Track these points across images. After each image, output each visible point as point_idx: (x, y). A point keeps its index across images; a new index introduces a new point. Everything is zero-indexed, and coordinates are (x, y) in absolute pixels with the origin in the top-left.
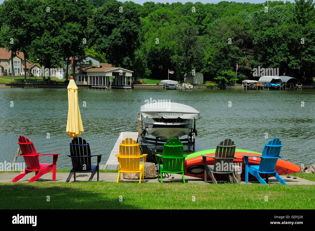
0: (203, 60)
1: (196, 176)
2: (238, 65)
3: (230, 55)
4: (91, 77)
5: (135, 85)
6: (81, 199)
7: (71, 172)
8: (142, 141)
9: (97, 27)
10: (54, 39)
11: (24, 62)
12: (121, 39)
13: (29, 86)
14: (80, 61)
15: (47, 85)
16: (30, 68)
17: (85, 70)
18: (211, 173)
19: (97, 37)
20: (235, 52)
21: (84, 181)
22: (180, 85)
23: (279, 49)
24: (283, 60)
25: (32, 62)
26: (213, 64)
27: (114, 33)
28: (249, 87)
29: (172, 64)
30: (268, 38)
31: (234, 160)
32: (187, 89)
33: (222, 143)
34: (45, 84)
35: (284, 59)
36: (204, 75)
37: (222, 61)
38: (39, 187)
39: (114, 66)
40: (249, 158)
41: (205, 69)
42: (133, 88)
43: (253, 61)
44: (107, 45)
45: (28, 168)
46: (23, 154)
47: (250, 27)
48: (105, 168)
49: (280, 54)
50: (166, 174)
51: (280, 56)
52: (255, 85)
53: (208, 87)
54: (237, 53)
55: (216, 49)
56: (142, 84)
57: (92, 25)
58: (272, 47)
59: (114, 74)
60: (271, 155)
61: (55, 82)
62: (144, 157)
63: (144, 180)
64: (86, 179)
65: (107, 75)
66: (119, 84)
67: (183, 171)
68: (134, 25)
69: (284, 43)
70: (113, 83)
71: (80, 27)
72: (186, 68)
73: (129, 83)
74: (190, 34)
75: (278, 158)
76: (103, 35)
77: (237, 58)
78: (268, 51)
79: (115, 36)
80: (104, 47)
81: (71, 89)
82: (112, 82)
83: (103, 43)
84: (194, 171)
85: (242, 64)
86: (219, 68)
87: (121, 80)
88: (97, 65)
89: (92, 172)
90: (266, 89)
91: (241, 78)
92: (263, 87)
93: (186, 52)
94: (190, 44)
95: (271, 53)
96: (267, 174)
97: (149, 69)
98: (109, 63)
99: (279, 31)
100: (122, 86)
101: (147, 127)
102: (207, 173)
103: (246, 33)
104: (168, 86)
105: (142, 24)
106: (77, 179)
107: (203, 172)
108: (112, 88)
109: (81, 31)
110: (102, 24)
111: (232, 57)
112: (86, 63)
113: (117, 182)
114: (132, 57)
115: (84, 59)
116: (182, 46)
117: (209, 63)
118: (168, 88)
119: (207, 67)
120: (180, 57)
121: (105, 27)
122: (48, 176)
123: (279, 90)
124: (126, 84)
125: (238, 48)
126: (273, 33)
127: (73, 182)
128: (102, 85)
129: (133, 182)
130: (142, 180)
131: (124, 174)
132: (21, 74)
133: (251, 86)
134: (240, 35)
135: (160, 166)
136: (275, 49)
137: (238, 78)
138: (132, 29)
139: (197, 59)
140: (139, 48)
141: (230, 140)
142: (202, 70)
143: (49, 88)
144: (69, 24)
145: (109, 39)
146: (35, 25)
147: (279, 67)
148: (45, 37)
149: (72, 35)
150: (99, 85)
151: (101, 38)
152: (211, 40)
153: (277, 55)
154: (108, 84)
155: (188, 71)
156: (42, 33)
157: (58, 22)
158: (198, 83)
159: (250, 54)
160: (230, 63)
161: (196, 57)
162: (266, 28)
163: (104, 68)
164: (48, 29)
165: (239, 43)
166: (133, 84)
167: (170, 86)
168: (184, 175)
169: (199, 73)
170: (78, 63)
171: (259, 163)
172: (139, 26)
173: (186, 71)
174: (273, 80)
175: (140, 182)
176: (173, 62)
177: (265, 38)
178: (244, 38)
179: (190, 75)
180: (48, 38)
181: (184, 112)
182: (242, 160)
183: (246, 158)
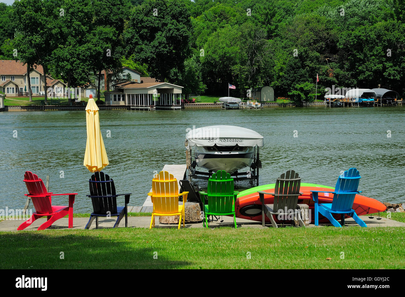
0: (273, 70)
1: (251, 218)
2: (318, 76)
3: (308, 63)
4: (129, 95)
5: (186, 105)
6: (97, 249)
7: (92, 216)
8: (191, 176)
9: (136, 30)
10: (80, 48)
11: (44, 78)
12: (167, 45)
13: (51, 109)
14: (115, 74)
15: (74, 107)
16: (52, 86)
17: (122, 86)
18: (270, 214)
19: (137, 44)
20: (314, 59)
21: (107, 228)
22: (244, 104)
23: (371, 53)
24: (377, 68)
25: (54, 78)
26: (286, 75)
27: (158, 38)
28: (333, 104)
29: (233, 77)
30: (358, 39)
31: (299, 197)
32: (253, 109)
33: (282, 176)
34: (71, 105)
35: (378, 66)
36: (274, 90)
37: (297, 71)
38: (49, 236)
39: (158, 81)
40: (319, 194)
41: (276, 82)
42: (183, 108)
43: (338, 70)
44: (149, 54)
45: (37, 212)
46: (30, 195)
47: (333, 26)
48: (139, 211)
49: (373, 60)
50: (213, 216)
51: (373, 63)
52: (341, 101)
53: (280, 105)
54: (316, 60)
55: (289, 55)
56: (195, 103)
57: (130, 29)
58: (362, 51)
59: (159, 90)
60: (346, 189)
61: (83, 103)
62: (185, 195)
63: (186, 225)
64: (111, 224)
65: (150, 92)
66: (166, 103)
67: (235, 213)
68: (184, 28)
69: (378, 46)
70: (158, 103)
71: (114, 32)
72: (251, 81)
73: (178, 102)
74: (255, 36)
75: (355, 194)
76: (143, 41)
77: (318, 66)
78: (357, 56)
79: (159, 42)
80: (145, 57)
81: (90, 111)
82: (157, 102)
83: (144, 51)
84: (249, 212)
85: (324, 74)
86: (293, 81)
87: (168, 99)
88: (137, 80)
89: (119, 215)
90: (355, 106)
91: (322, 92)
92: (352, 103)
93: (251, 60)
94: (255, 50)
95: (361, 59)
96: (342, 215)
97: (204, 84)
98: (152, 77)
99: (371, 31)
100: (169, 106)
101: (197, 158)
102: (265, 214)
103: (328, 34)
104: (228, 104)
105: (193, 26)
106: (100, 225)
107: (261, 214)
108: (156, 109)
109: (115, 37)
110: (143, 27)
111: (311, 65)
112: (123, 78)
113: (150, 227)
114: (181, 68)
115: (121, 73)
116: (246, 53)
117: (281, 74)
118: (228, 107)
119: (278, 79)
120: (243, 67)
121: (146, 30)
122: (63, 222)
123: (373, 107)
124: (175, 103)
125: (318, 54)
126: (363, 33)
127: (94, 229)
128: (144, 105)
129: (170, 227)
130: (182, 225)
131: (160, 218)
132: (40, 93)
133: (335, 102)
134: (320, 37)
135: (204, 206)
136: (367, 54)
137: (319, 92)
138: (180, 33)
139: (266, 68)
140: (191, 57)
141: (293, 172)
142: (273, 83)
143: (76, 110)
144: (100, 28)
145: (151, 46)
146: (54, 32)
147: (372, 77)
148: (70, 46)
149: (103, 42)
150: (139, 105)
151: (141, 45)
152: (283, 44)
153: (369, 61)
154: (151, 104)
155: (254, 85)
156: (66, 40)
157: (86, 27)
158: (267, 100)
159: (333, 61)
160: (308, 74)
161: (264, 67)
162: (354, 27)
163: (145, 84)
164: (72, 36)
165: (319, 47)
166: (184, 103)
167: (231, 105)
168: (236, 217)
169: (267, 87)
170: (113, 78)
171: (332, 201)
172: (190, 29)
173: (251, 84)
174: (364, 93)
175: (179, 227)
176: (235, 74)
177: (353, 39)
178: (326, 40)
179: (257, 90)
180: (74, 46)
181: (243, 137)
182: (310, 197)
183: (315, 194)
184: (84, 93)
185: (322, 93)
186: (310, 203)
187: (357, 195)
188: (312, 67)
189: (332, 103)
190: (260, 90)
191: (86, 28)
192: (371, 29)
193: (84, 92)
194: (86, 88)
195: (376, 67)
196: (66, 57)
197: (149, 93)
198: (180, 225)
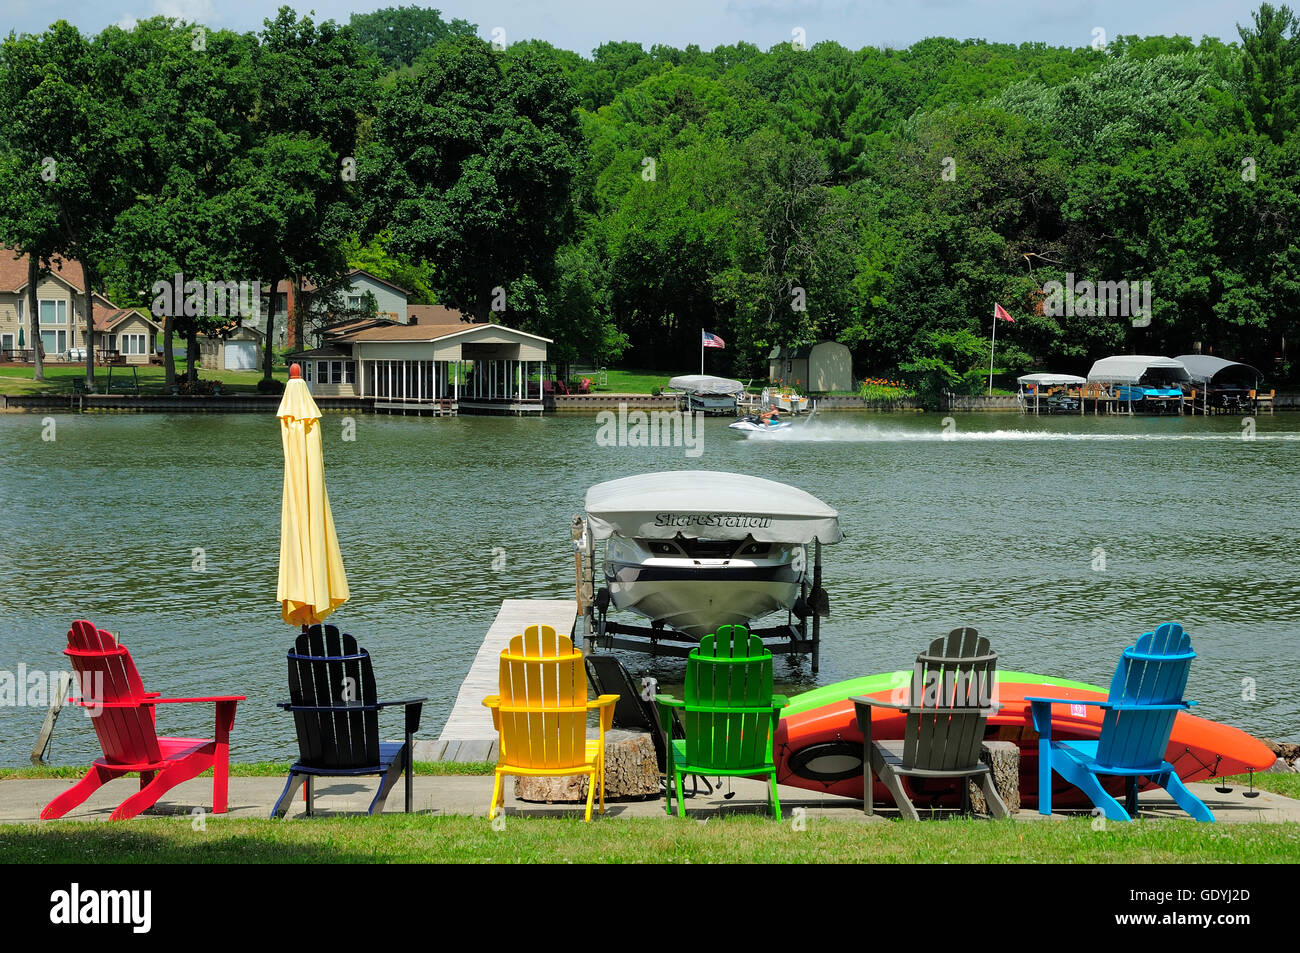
0: (850, 290)
1: (827, 786)
3: (964, 266)
4: (369, 365)
5: (558, 399)
7: (294, 773)
8: (592, 639)
9: (397, 150)
10: (210, 203)
11: (83, 304)
12: (500, 201)
13: (107, 407)
14: (323, 295)
15: (184, 399)
16: (109, 330)
17: (346, 333)
18: (891, 773)
19: (398, 194)
20: (985, 252)
21: (349, 814)
22: (754, 399)
23: (1173, 239)
24: (1192, 286)
25: (119, 303)
26: (892, 307)
27: (470, 178)
28: (1047, 404)
29: (718, 308)
30: (1129, 193)
31: (989, 717)
33: (936, 647)
34: (175, 394)
35: (1195, 281)
36: (853, 354)
37: (930, 292)
39: (468, 321)
40: (1055, 709)
41: (860, 327)
42: (550, 410)
44: (439, 229)
45: (109, 759)
47: (1048, 148)
48: (438, 754)
49: (1179, 260)
50: (698, 778)
51: (1179, 271)
52: (1072, 394)
53: (873, 404)
54: (993, 257)
55: (905, 241)
56: (589, 393)
57: (376, 146)
58: (1143, 232)
59: (469, 350)
60: (1147, 694)
62: (607, 708)
63: (607, 806)
64: (359, 802)
65: (439, 356)
66: (493, 392)
67: (774, 768)
68: (555, 143)
69: (1195, 216)
70: (466, 390)
71: (324, 155)
72: (776, 325)
73: (533, 390)
74: (791, 178)
75: (1177, 710)
76: (420, 184)
77: (997, 278)
78: (1128, 248)
79: (473, 191)
80: (426, 237)
81: (293, 419)
82: (463, 387)
83: (424, 219)
84: (820, 765)
85: (1015, 305)
86: (918, 324)
87: (501, 379)
88: (397, 315)
89: (385, 772)
90: (1120, 411)
91: (1012, 364)
92: (1109, 401)
93: (778, 255)
94: (792, 221)
95: (1140, 256)
96: (1131, 779)
97: (620, 330)
98: (450, 305)
99: (1173, 164)
100: (502, 402)
101: (614, 580)
102: (874, 772)
103: (1031, 172)
104: (701, 400)
105: (587, 137)
106: (318, 804)
107: (858, 772)
108: (461, 411)
109: (327, 170)
110: (419, 140)
111: (974, 275)
112: (349, 306)
113: (492, 813)
114: (547, 276)
115: (345, 290)
116: (761, 230)
117: (876, 301)
118: (700, 409)
119: (866, 317)
120: (750, 278)
121: (430, 150)
122: (194, 791)
123: (1177, 415)
124: (523, 394)
125: (998, 239)
126: (1147, 172)
127: (301, 816)
128: (420, 399)
129: (559, 815)
130: (597, 807)
131: (518, 783)
132: (70, 354)
133: (1055, 399)
134: (1007, 184)
135: (671, 744)
136: (1159, 242)
137: (1000, 364)
138: (544, 159)
139: (826, 283)
140: (577, 241)
141: (972, 633)
142: (848, 330)
143: (191, 412)
144: (278, 141)
145: (446, 200)
146: (122, 149)
147: (1174, 318)
148: (174, 196)
149: (287, 188)
150: (404, 399)
151: (415, 197)
152: (883, 204)
153: (1166, 265)
154: (443, 394)
155: (785, 335)
156: (161, 179)
157: (230, 134)
158: (830, 387)
159: (1049, 264)
160: (964, 303)
161: (819, 279)
162: (1118, 151)
163: (425, 327)
164: (184, 164)
165: (1002, 215)
166: (552, 393)
167: (709, 403)
168: (778, 782)
169: (830, 344)
170: (317, 306)
171: (1095, 732)
172: (575, 148)
173: (777, 335)
174: (1150, 371)
175: (588, 815)
176: (723, 300)
177: (1115, 193)
178: (1023, 195)
179: (795, 353)
180: (188, 200)
181: (770, 512)
182: (1022, 719)
183: (1040, 709)
184: (217, 354)
185: (1009, 367)
186: (1022, 739)
187: (1182, 713)
188: (980, 281)
189: (1043, 401)
190: (805, 353)
191: (233, 138)
192: (1171, 161)
193: (217, 350)
194: (224, 339)
195: (1187, 286)
196: (162, 233)
197: (435, 359)
198: (592, 807)
